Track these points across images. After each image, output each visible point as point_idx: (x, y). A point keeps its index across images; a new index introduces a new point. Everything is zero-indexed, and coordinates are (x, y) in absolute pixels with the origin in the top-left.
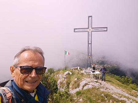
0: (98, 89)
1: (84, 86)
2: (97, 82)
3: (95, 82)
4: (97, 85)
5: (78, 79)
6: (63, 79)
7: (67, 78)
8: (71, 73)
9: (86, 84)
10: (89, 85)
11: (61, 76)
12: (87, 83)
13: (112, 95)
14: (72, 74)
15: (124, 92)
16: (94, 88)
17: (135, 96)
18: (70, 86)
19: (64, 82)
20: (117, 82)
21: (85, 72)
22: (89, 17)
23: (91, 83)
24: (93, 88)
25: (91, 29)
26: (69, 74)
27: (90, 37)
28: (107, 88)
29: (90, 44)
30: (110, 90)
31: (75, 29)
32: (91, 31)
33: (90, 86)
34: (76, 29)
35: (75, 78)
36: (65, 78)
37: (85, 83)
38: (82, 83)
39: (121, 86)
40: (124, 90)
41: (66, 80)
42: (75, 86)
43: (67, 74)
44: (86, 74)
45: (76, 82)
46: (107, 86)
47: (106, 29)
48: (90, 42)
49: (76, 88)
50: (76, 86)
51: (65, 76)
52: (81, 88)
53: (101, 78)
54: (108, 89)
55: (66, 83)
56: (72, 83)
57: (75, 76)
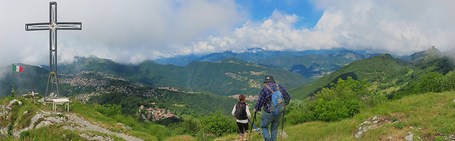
0: (59, 127)
1: (36, 124)
2: (60, 116)
3: (58, 115)
4: (59, 120)
5: (29, 112)
6: (7, 112)
7: (12, 110)
8: (20, 103)
9: (40, 120)
10: (45, 121)
11: (4, 107)
12: (43, 117)
13: (80, 135)
14: (23, 104)
15: (103, 127)
16: (53, 126)
17: (117, 131)
18: (16, 124)
19: (8, 117)
20: (97, 114)
21: (45, 101)
22: (51, 4)
23: (49, 119)
24: (50, 127)
25: (55, 24)
26: (17, 104)
27: (53, 39)
28: (76, 125)
29: (53, 50)
30: (80, 127)
31: (28, 25)
32: (54, 28)
33: (47, 123)
34: (30, 25)
35: (25, 111)
36: (9, 111)
37: (38, 118)
38: (35, 119)
39: (101, 119)
40: (103, 125)
41: (10, 114)
42: (23, 124)
43: (13, 104)
44: (47, 104)
45: (24, 117)
46: (77, 122)
47: (79, 26)
48: (53, 48)
49: (24, 127)
50: (25, 123)
51: (10, 107)
52: (31, 126)
53: (70, 110)
54: (77, 127)
55: (10, 119)
56: (19, 118)
57: (26, 106)
